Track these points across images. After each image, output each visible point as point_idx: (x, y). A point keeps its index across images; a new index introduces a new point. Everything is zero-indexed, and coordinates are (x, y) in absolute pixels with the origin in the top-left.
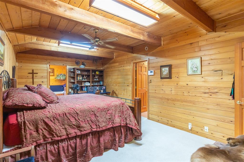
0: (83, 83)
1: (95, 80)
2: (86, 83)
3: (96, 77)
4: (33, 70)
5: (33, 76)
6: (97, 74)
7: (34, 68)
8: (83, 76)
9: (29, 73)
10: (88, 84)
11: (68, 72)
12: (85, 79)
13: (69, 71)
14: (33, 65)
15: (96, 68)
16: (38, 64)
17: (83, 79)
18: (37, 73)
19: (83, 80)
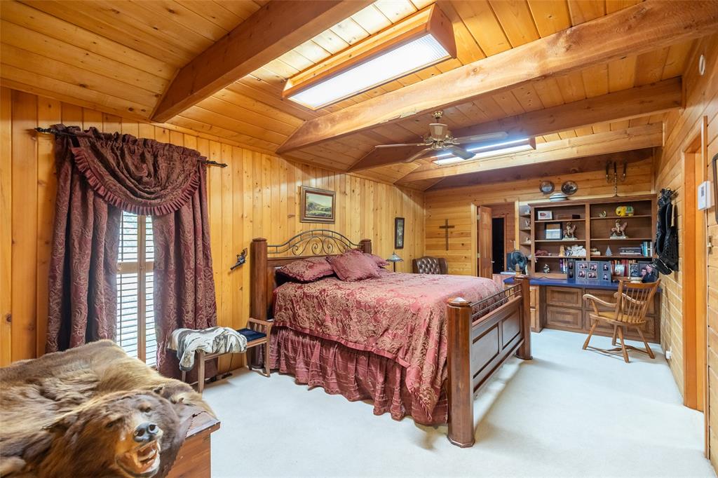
0: (562, 249)
1: (614, 238)
2: (573, 247)
3: (618, 228)
4: (447, 221)
5: (447, 232)
6: (622, 214)
7: (448, 216)
8: (562, 226)
9: (441, 227)
10: (579, 252)
11: (519, 219)
12: (570, 236)
13: (520, 216)
14: (448, 210)
15: (616, 196)
16: (455, 206)
17: (562, 236)
18: (453, 227)
19: (564, 240)
